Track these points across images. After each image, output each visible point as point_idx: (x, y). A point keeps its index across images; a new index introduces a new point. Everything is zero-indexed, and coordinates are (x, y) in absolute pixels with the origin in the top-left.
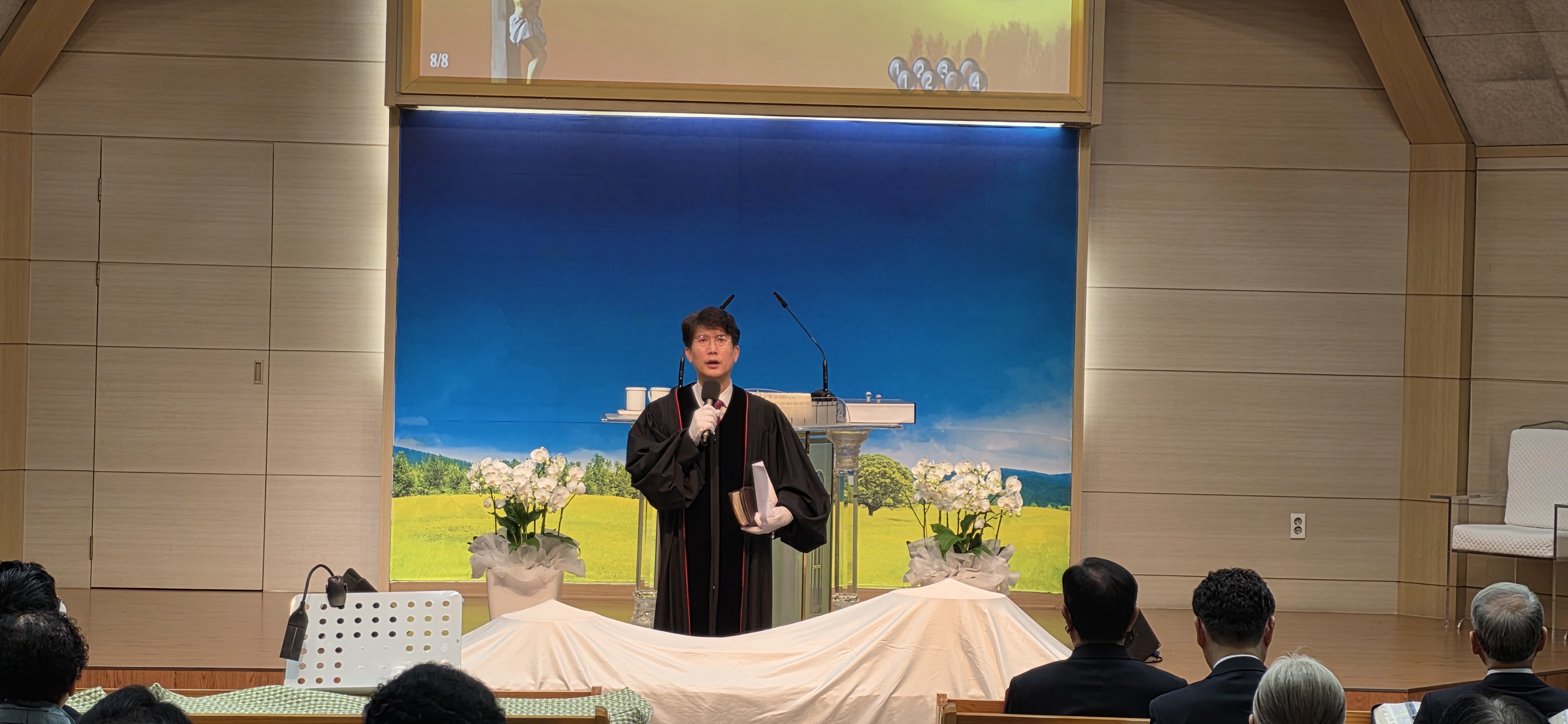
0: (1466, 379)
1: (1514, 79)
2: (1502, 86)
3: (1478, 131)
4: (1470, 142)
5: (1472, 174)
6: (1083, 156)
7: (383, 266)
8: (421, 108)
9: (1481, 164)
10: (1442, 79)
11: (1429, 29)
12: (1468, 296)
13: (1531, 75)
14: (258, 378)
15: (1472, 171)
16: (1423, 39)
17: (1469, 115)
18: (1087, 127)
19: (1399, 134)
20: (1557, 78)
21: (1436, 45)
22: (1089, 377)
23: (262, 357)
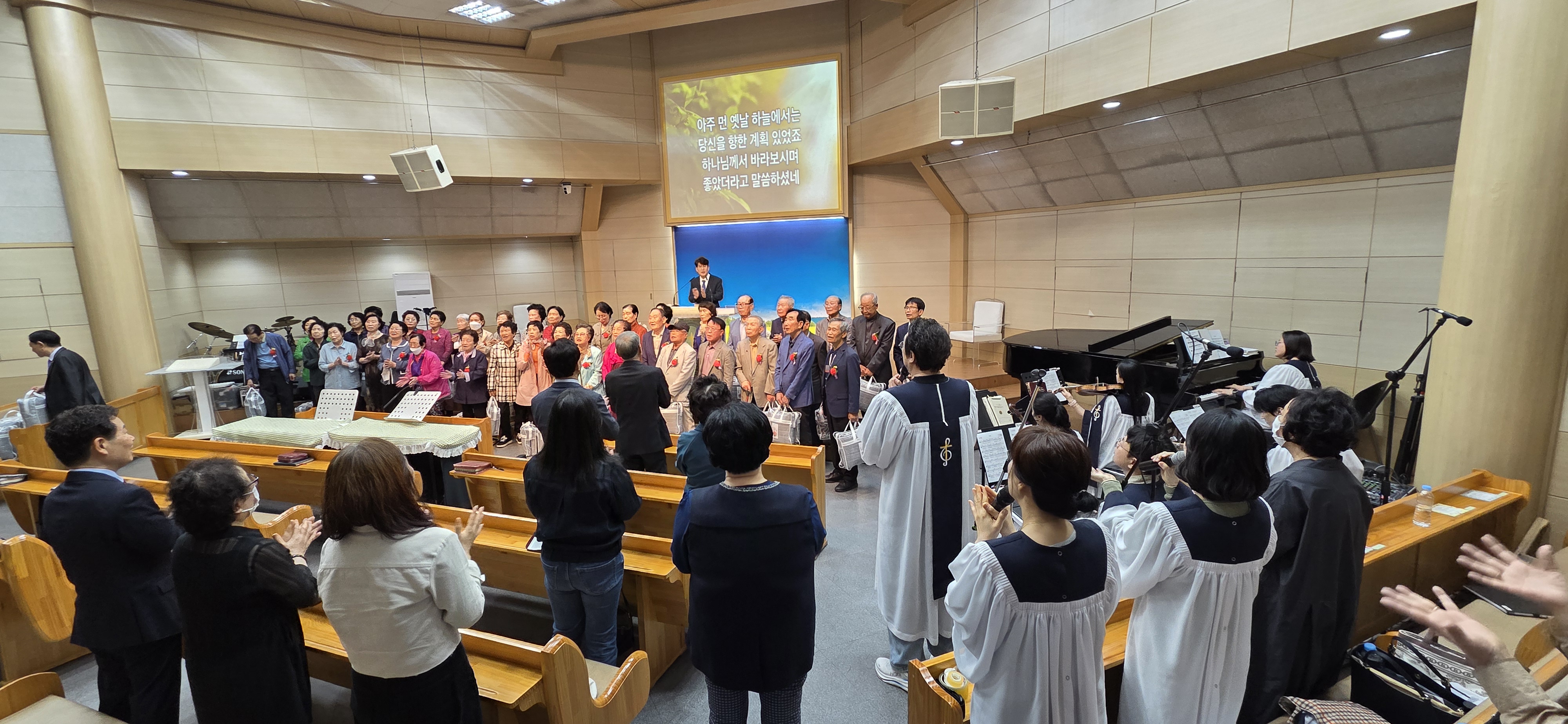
1: (970, 193)
2: (968, 195)
3: (966, 210)
4: (965, 213)
5: (966, 224)
6: (848, 226)
7: (673, 268)
8: (679, 226)
9: (968, 220)
10: (952, 194)
11: (944, 180)
12: (966, 261)
14: (651, 299)
15: (966, 222)
16: (943, 183)
17: (963, 206)
19: (946, 212)
20: (981, 192)
21: (948, 185)
23: (652, 293)
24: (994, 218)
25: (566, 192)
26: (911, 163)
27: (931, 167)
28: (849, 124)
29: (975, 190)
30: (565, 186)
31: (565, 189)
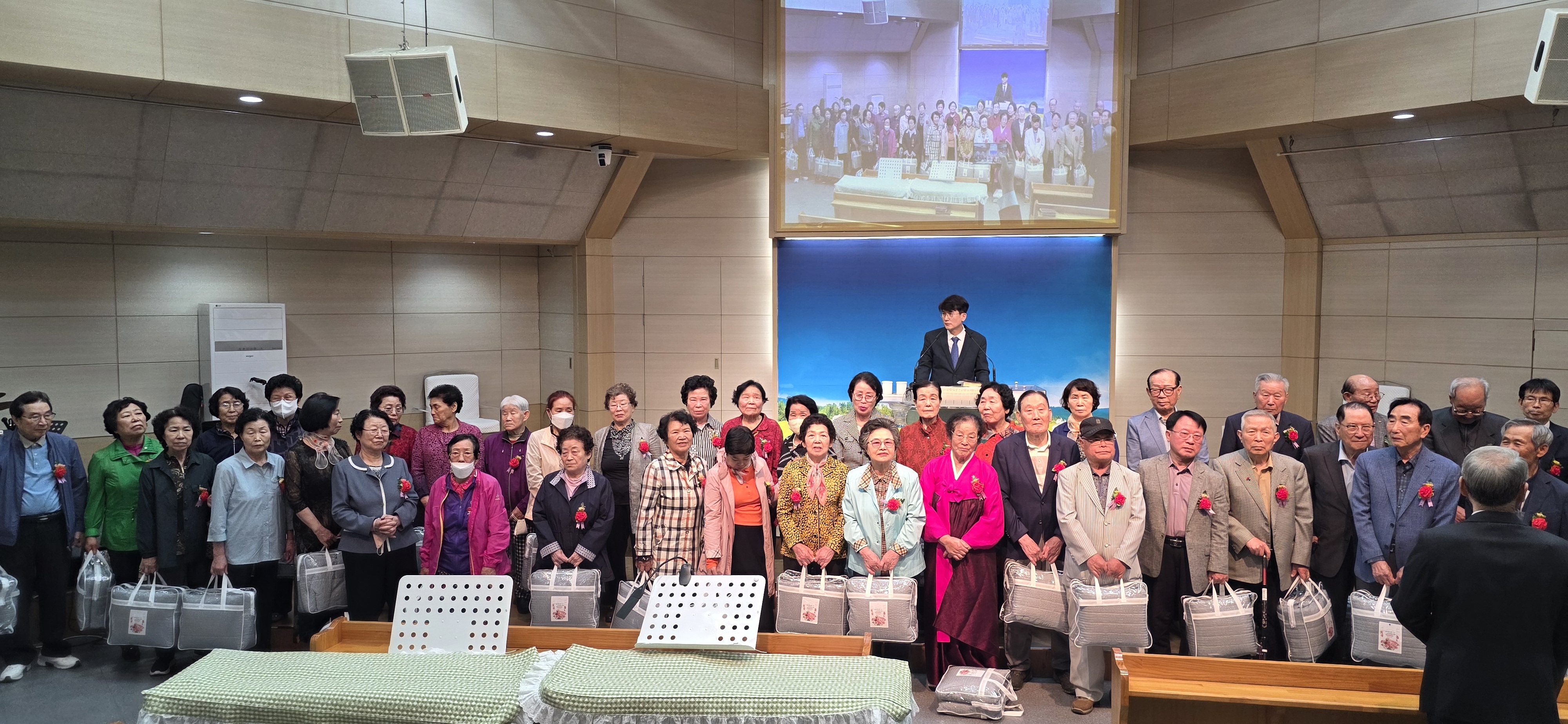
0: (1317, 358)
1: (1350, 203)
2: (1342, 207)
3: (1324, 231)
4: (1320, 237)
5: (1320, 254)
6: (1114, 250)
7: (770, 313)
8: (787, 239)
9: (1326, 248)
10: (1308, 205)
11: (1303, 179)
12: (1319, 316)
13: (1360, 201)
14: (717, 366)
15: (1321, 252)
16: (1299, 184)
17: (1321, 222)
18: (1116, 236)
19: (1281, 234)
20: (1376, 202)
21: (1307, 188)
22: (1118, 360)
23: (718, 356)
24: (1386, 246)
25: (602, 163)
26: (1246, 150)
27: (1288, 157)
28: (1135, 77)
29: (1368, 198)
30: (602, 152)
31: (601, 155)
